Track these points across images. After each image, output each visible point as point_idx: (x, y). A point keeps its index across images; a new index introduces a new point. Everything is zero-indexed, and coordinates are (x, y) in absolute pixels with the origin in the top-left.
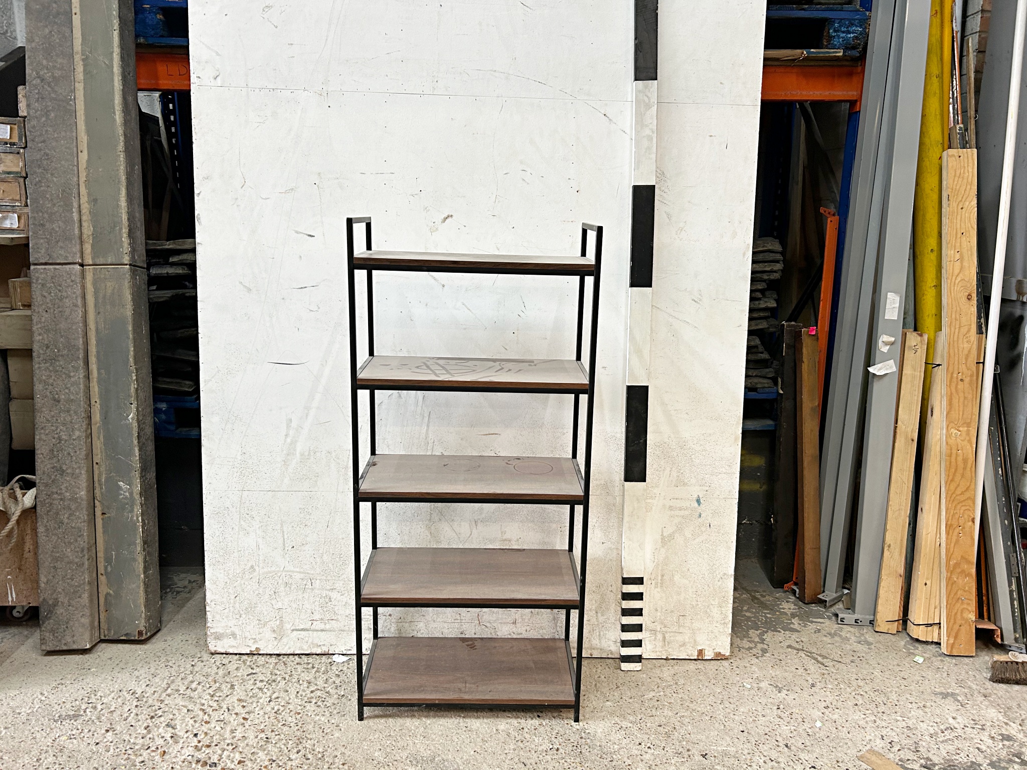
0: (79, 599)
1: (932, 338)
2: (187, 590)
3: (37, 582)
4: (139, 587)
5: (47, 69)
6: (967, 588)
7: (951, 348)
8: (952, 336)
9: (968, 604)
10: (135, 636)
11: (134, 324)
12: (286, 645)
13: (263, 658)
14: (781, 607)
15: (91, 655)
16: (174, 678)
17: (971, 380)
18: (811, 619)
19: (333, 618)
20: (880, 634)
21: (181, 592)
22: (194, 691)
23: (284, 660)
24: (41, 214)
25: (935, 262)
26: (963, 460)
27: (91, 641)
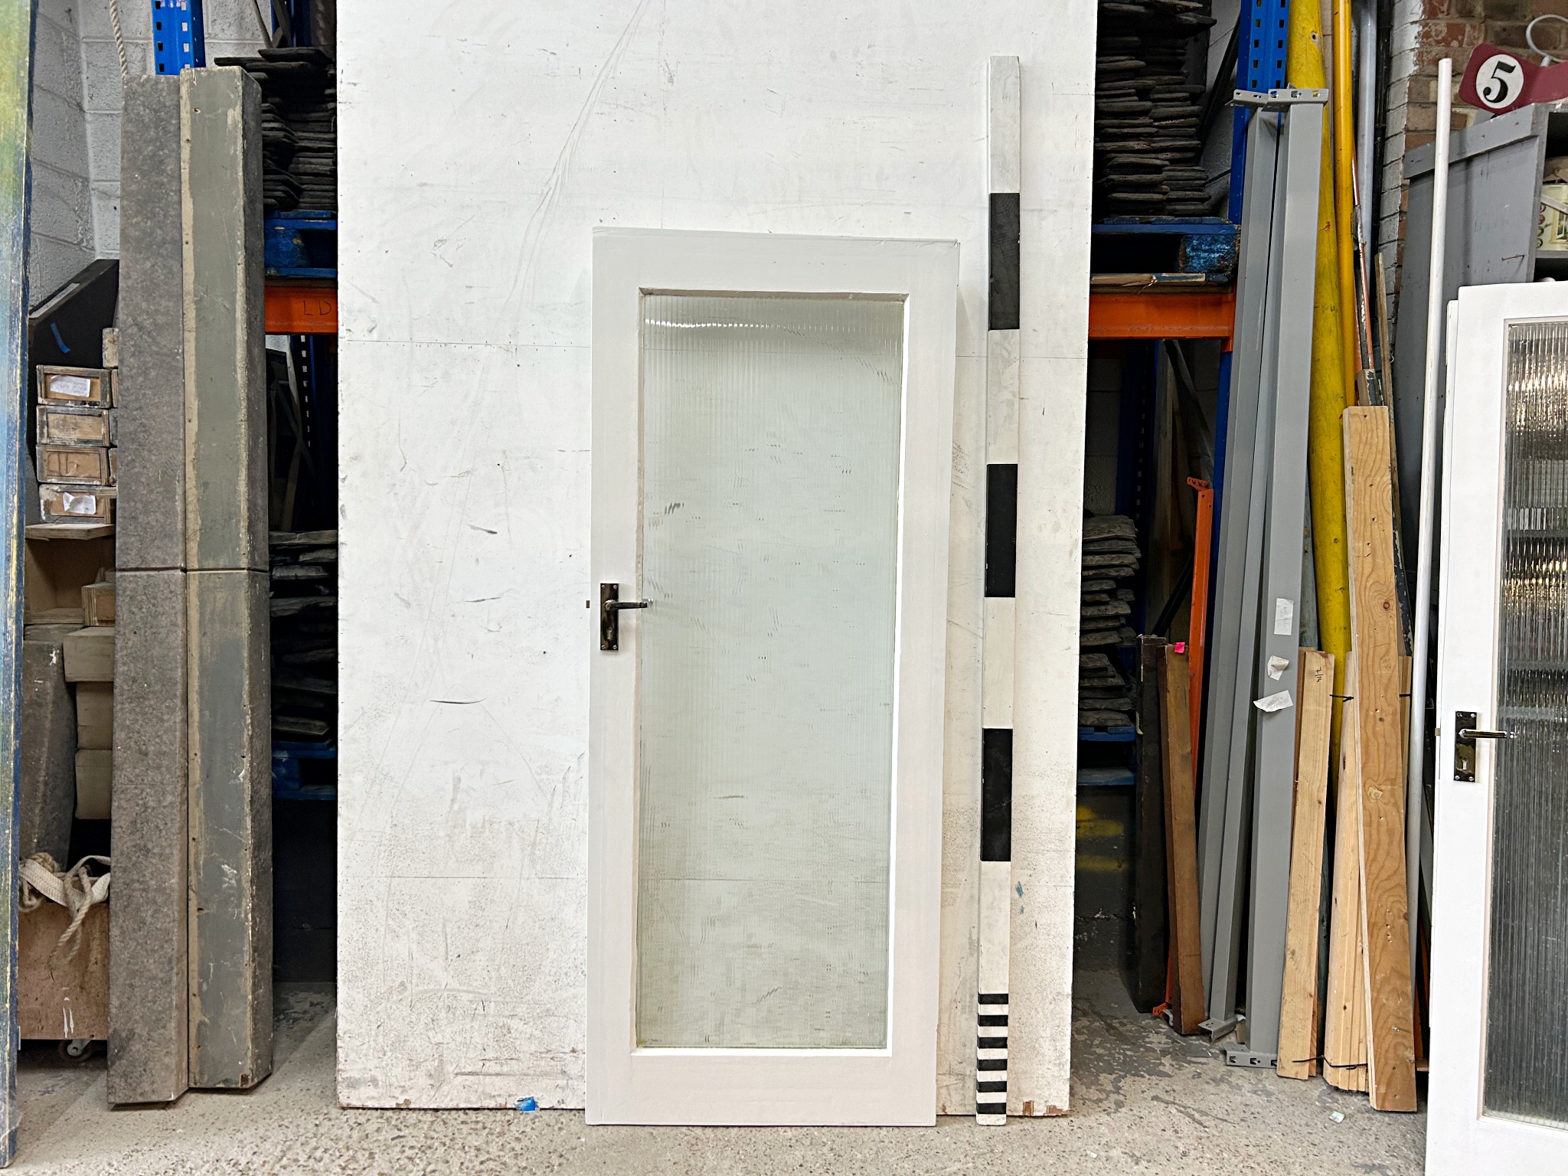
0: (162, 1031)
1: (1342, 660)
2: (308, 1016)
3: (106, 1006)
4: (245, 1013)
5: (148, 313)
6: (1401, 1014)
7: (1364, 674)
8: (1365, 658)
9: (1404, 1037)
10: (237, 1083)
11: (250, 649)
12: (446, 1096)
13: (414, 1115)
14: (1147, 1040)
15: (176, 1111)
16: (292, 1143)
17: (1394, 720)
18: (1188, 1058)
19: (513, 1056)
20: (1285, 1080)
21: (299, 1019)
22: (320, 1161)
23: (444, 1117)
24: (133, 504)
25: (1340, 557)
26: (1388, 830)
27: (177, 1090)
